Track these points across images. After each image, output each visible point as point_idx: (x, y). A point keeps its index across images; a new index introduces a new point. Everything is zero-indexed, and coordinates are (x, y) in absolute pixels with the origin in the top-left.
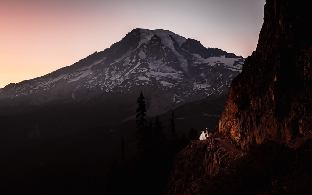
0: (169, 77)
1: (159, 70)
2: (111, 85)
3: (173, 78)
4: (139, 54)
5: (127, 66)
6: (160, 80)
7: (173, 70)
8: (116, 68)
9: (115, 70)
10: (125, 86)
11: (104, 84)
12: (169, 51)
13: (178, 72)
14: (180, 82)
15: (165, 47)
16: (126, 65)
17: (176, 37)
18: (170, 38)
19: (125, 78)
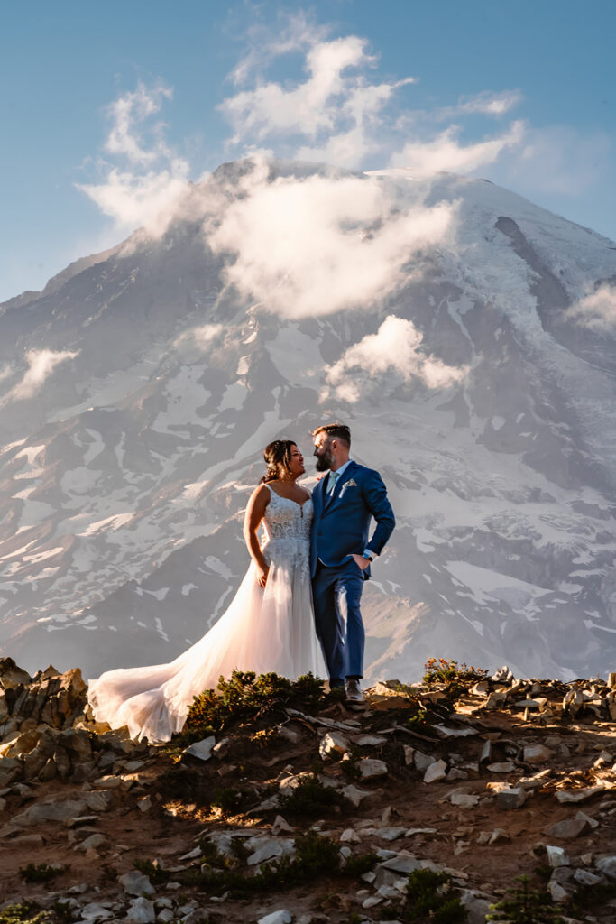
0: (510, 534)
1: (430, 477)
2: (69, 578)
3: (539, 545)
4: (269, 347)
5: (186, 436)
6: (444, 553)
7: (538, 480)
8: (97, 448)
9: (93, 466)
10: (186, 590)
11: (15, 568)
12: (499, 332)
13: (574, 497)
14: (596, 572)
15: (466, 304)
16: (170, 427)
17: (545, 234)
18: (501, 236)
19: (173, 526)
